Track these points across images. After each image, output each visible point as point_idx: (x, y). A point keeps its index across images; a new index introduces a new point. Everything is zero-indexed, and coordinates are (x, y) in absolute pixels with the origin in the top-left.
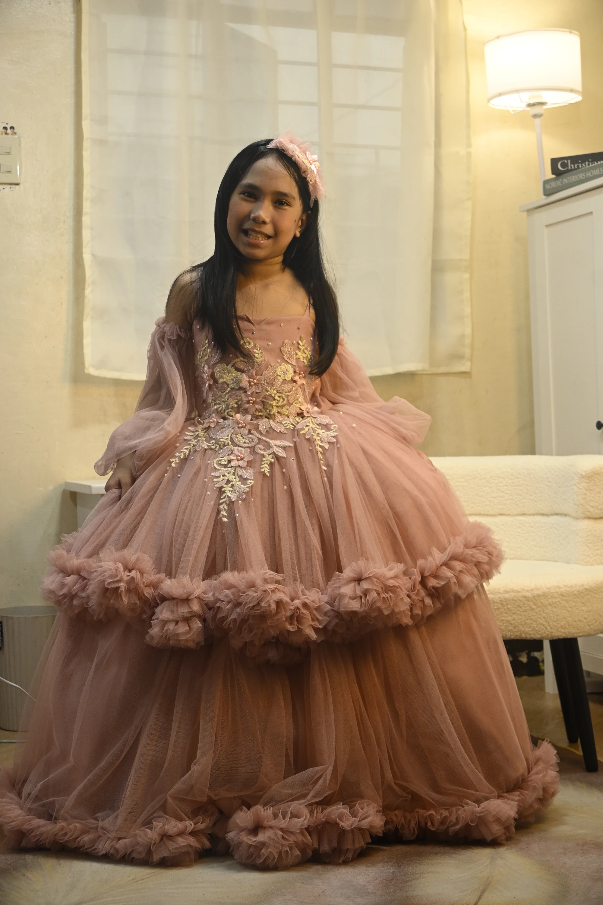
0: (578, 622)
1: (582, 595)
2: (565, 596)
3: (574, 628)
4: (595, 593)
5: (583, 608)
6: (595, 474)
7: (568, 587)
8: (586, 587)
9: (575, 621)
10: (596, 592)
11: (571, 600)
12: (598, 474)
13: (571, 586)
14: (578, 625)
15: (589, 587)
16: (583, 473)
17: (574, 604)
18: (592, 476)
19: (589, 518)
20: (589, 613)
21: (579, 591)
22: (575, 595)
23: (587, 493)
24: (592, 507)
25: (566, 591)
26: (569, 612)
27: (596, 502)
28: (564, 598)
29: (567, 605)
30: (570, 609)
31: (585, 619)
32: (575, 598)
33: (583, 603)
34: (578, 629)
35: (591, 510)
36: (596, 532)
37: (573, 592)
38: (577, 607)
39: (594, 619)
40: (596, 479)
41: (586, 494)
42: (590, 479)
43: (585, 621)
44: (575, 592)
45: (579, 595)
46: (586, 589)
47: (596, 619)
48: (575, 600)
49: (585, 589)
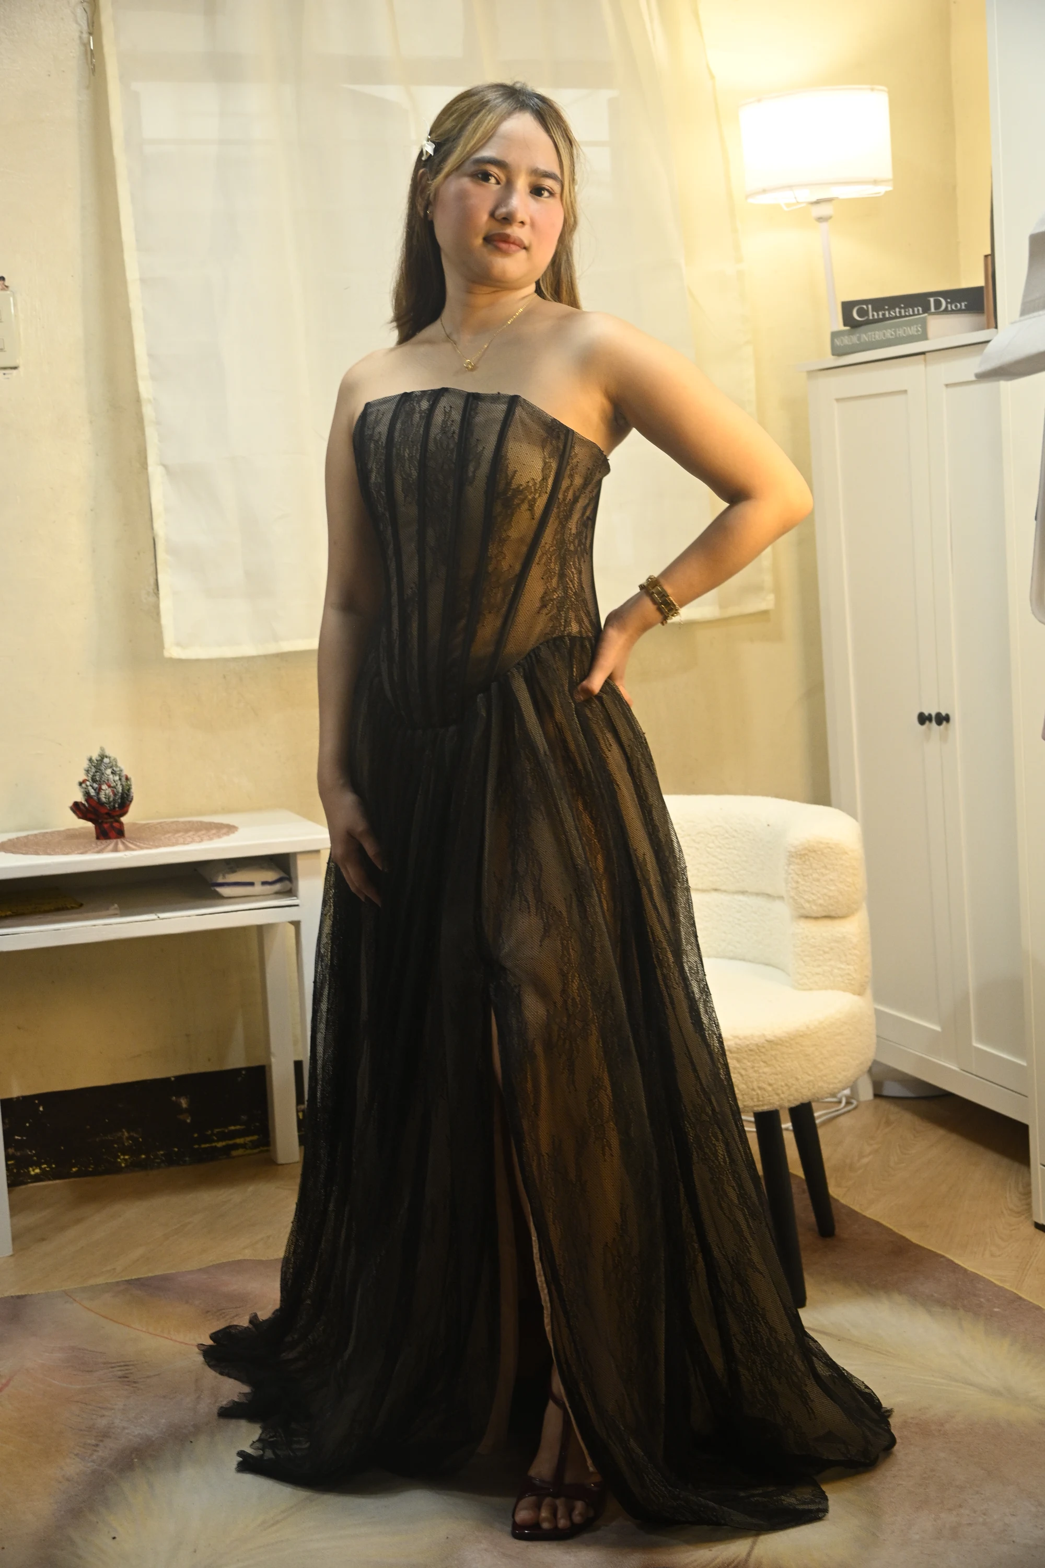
0: (759, 1092)
1: (763, 1050)
2: (734, 1052)
3: (752, 1099)
4: (787, 1047)
5: (766, 1070)
6: (809, 851)
7: (740, 1039)
8: (770, 1037)
9: (753, 1090)
10: (788, 1045)
11: (744, 1058)
12: (815, 851)
13: (745, 1038)
14: (758, 1094)
15: (773, 1038)
16: (793, 850)
17: (749, 1064)
18: (806, 854)
19: (807, 917)
20: (776, 1077)
21: (757, 1045)
22: (751, 1050)
23: (800, 880)
24: (809, 902)
25: (736, 1044)
26: (742, 1075)
27: (813, 894)
28: (735, 1055)
29: (738, 1065)
30: (743, 1072)
31: (770, 1085)
32: (751, 1055)
33: (764, 1062)
34: (759, 1101)
35: (807, 905)
36: (815, 939)
37: (748, 1046)
38: (756, 1069)
39: (786, 1085)
40: (811, 859)
41: (797, 882)
42: (803, 859)
43: (770, 1089)
44: (752, 1047)
45: (757, 1051)
46: (769, 1041)
47: (790, 1084)
48: (752, 1058)
49: (767, 1041)
